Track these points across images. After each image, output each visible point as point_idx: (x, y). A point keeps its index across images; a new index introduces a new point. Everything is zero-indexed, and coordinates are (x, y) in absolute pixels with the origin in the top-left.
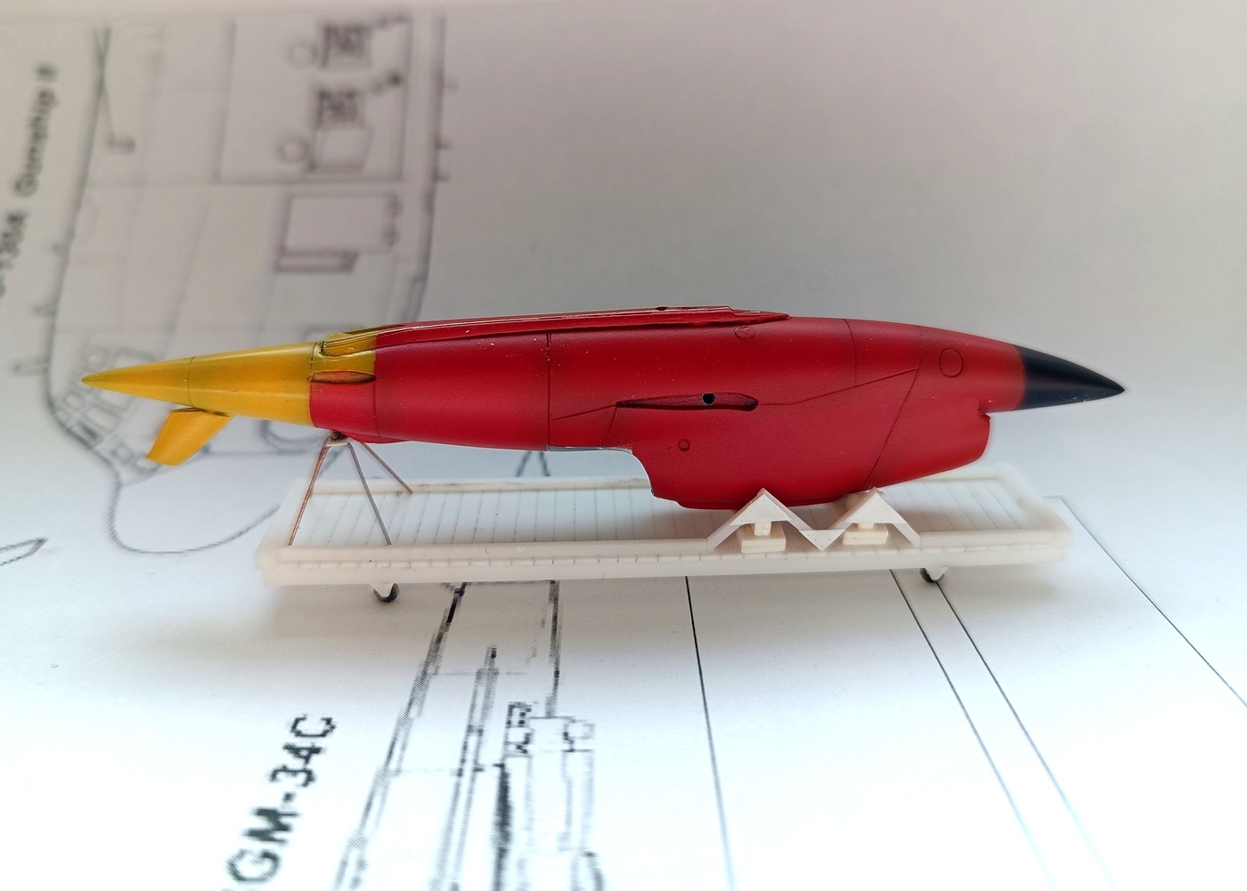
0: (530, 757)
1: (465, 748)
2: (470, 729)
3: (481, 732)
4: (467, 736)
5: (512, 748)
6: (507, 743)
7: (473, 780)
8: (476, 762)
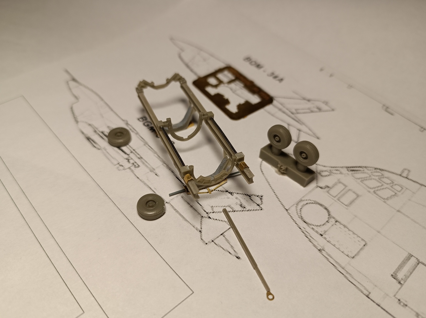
0: (125, 159)
1: (138, 154)
2: (142, 158)
3: (139, 158)
4: (140, 156)
5: (130, 159)
6: (132, 159)
7: (130, 150)
8: (134, 153)
